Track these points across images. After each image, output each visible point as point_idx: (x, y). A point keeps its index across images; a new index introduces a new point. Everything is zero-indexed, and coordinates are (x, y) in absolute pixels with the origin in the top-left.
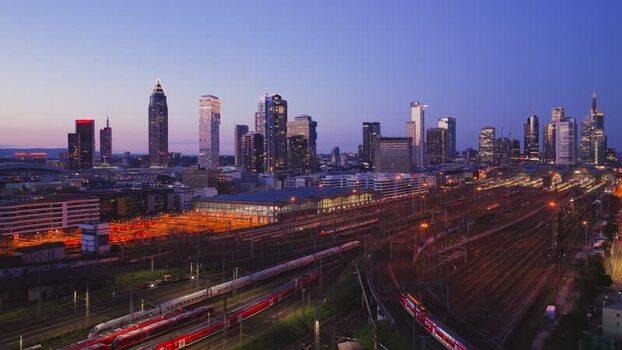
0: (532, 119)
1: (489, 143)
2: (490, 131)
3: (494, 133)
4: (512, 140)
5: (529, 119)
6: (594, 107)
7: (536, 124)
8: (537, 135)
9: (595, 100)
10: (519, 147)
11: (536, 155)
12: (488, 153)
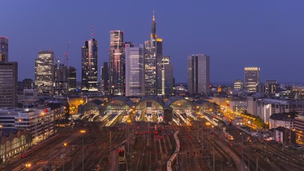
0: (90, 43)
1: (47, 70)
2: (49, 56)
3: (52, 59)
4: (68, 67)
5: (87, 43)
6: (154, 31)
7: (95, 49)
8: (95, 61)
9: (155, 24)
10: (74, 75)
11: (94, 86)
12: (45, 83)
